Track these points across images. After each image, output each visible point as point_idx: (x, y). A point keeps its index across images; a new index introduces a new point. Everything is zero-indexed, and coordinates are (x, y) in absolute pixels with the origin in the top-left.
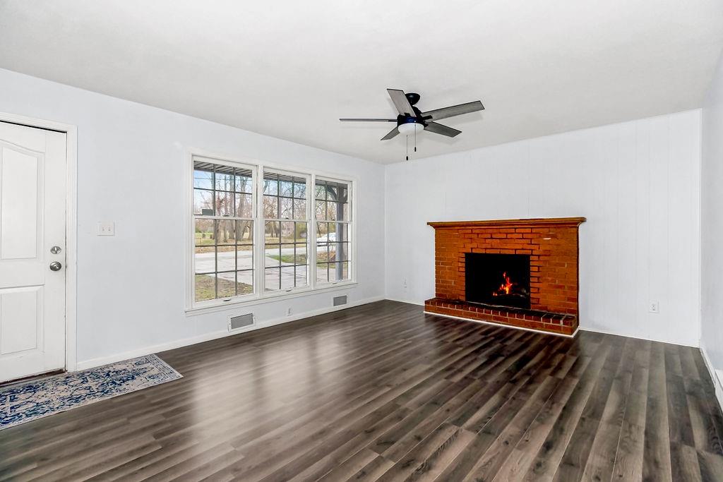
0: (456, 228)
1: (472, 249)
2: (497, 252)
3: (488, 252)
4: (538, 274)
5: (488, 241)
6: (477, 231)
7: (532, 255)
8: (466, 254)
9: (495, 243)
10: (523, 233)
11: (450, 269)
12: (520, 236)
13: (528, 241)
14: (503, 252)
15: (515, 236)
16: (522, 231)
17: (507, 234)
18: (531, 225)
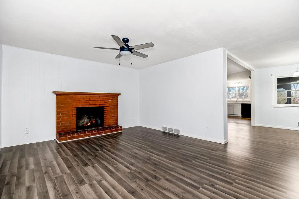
0: (71, 95)
1: (80, 105)
2: (92, 106)
3: (88, 106)
4: (107, 113)
5: (88, 101)
6: (83, 97)
7: (105, 106)
8: (77, 108)
9: (91, 102)
10: (102, 98)
11: (67, 116)
12: (101, 99)
13: (104, 101)
14: (94, 106)
15: (99, 99)
16: (101, 97)
17: (96, 98)
18: (105, 95)
